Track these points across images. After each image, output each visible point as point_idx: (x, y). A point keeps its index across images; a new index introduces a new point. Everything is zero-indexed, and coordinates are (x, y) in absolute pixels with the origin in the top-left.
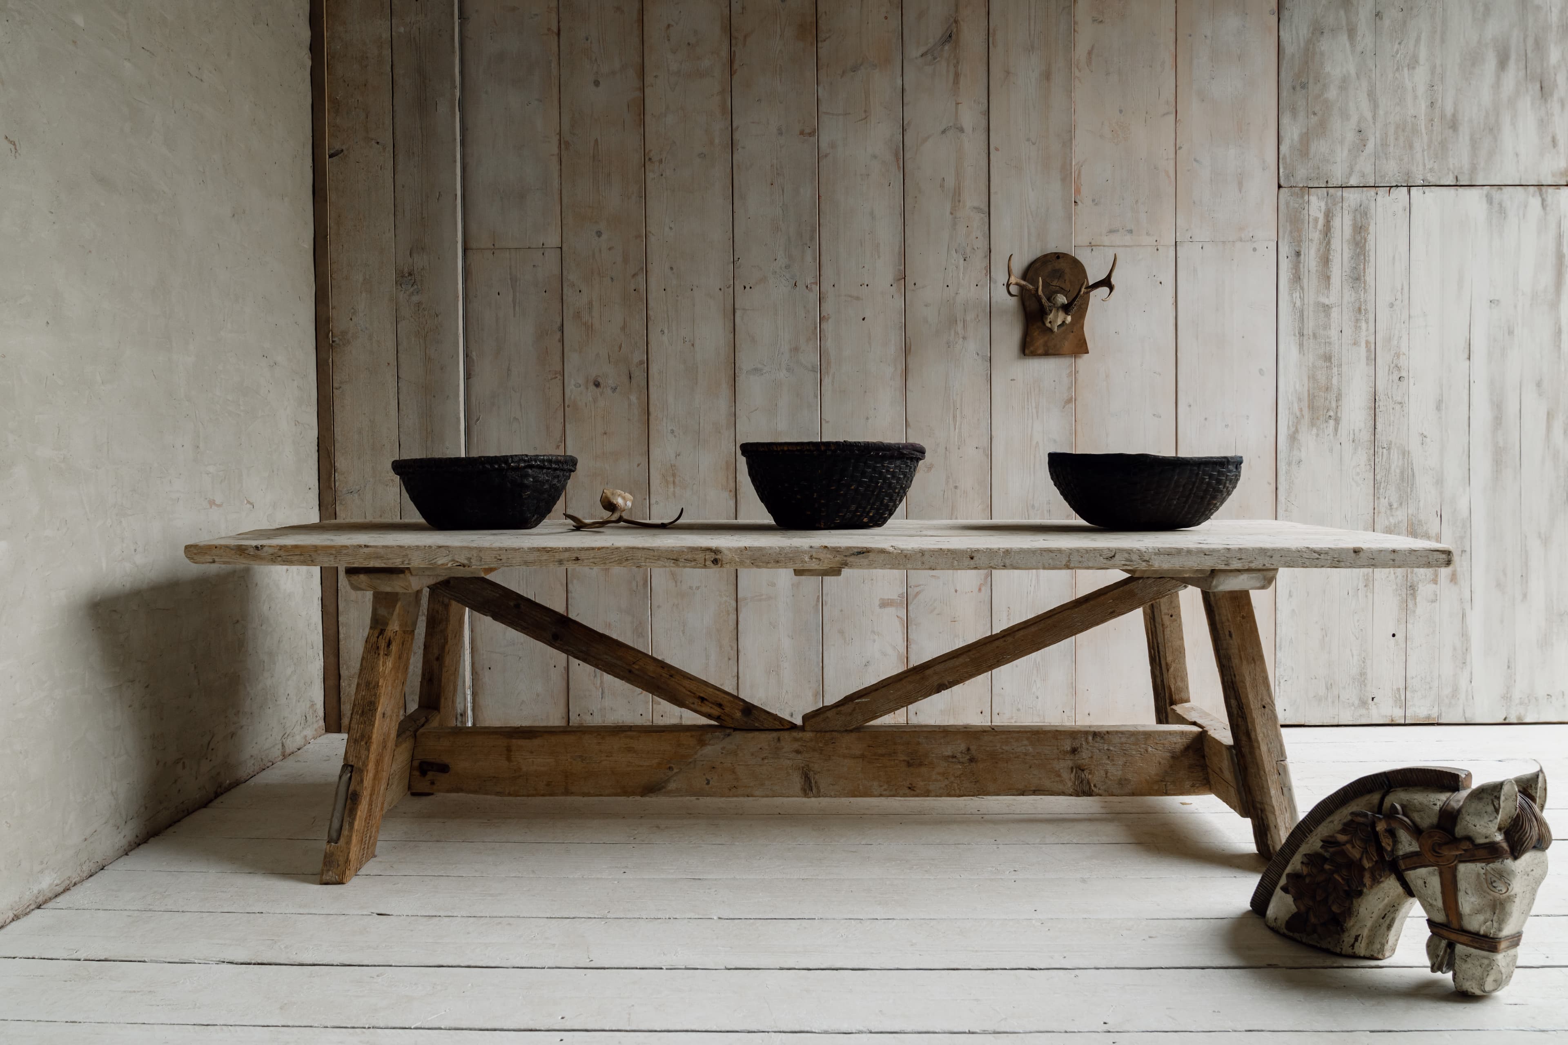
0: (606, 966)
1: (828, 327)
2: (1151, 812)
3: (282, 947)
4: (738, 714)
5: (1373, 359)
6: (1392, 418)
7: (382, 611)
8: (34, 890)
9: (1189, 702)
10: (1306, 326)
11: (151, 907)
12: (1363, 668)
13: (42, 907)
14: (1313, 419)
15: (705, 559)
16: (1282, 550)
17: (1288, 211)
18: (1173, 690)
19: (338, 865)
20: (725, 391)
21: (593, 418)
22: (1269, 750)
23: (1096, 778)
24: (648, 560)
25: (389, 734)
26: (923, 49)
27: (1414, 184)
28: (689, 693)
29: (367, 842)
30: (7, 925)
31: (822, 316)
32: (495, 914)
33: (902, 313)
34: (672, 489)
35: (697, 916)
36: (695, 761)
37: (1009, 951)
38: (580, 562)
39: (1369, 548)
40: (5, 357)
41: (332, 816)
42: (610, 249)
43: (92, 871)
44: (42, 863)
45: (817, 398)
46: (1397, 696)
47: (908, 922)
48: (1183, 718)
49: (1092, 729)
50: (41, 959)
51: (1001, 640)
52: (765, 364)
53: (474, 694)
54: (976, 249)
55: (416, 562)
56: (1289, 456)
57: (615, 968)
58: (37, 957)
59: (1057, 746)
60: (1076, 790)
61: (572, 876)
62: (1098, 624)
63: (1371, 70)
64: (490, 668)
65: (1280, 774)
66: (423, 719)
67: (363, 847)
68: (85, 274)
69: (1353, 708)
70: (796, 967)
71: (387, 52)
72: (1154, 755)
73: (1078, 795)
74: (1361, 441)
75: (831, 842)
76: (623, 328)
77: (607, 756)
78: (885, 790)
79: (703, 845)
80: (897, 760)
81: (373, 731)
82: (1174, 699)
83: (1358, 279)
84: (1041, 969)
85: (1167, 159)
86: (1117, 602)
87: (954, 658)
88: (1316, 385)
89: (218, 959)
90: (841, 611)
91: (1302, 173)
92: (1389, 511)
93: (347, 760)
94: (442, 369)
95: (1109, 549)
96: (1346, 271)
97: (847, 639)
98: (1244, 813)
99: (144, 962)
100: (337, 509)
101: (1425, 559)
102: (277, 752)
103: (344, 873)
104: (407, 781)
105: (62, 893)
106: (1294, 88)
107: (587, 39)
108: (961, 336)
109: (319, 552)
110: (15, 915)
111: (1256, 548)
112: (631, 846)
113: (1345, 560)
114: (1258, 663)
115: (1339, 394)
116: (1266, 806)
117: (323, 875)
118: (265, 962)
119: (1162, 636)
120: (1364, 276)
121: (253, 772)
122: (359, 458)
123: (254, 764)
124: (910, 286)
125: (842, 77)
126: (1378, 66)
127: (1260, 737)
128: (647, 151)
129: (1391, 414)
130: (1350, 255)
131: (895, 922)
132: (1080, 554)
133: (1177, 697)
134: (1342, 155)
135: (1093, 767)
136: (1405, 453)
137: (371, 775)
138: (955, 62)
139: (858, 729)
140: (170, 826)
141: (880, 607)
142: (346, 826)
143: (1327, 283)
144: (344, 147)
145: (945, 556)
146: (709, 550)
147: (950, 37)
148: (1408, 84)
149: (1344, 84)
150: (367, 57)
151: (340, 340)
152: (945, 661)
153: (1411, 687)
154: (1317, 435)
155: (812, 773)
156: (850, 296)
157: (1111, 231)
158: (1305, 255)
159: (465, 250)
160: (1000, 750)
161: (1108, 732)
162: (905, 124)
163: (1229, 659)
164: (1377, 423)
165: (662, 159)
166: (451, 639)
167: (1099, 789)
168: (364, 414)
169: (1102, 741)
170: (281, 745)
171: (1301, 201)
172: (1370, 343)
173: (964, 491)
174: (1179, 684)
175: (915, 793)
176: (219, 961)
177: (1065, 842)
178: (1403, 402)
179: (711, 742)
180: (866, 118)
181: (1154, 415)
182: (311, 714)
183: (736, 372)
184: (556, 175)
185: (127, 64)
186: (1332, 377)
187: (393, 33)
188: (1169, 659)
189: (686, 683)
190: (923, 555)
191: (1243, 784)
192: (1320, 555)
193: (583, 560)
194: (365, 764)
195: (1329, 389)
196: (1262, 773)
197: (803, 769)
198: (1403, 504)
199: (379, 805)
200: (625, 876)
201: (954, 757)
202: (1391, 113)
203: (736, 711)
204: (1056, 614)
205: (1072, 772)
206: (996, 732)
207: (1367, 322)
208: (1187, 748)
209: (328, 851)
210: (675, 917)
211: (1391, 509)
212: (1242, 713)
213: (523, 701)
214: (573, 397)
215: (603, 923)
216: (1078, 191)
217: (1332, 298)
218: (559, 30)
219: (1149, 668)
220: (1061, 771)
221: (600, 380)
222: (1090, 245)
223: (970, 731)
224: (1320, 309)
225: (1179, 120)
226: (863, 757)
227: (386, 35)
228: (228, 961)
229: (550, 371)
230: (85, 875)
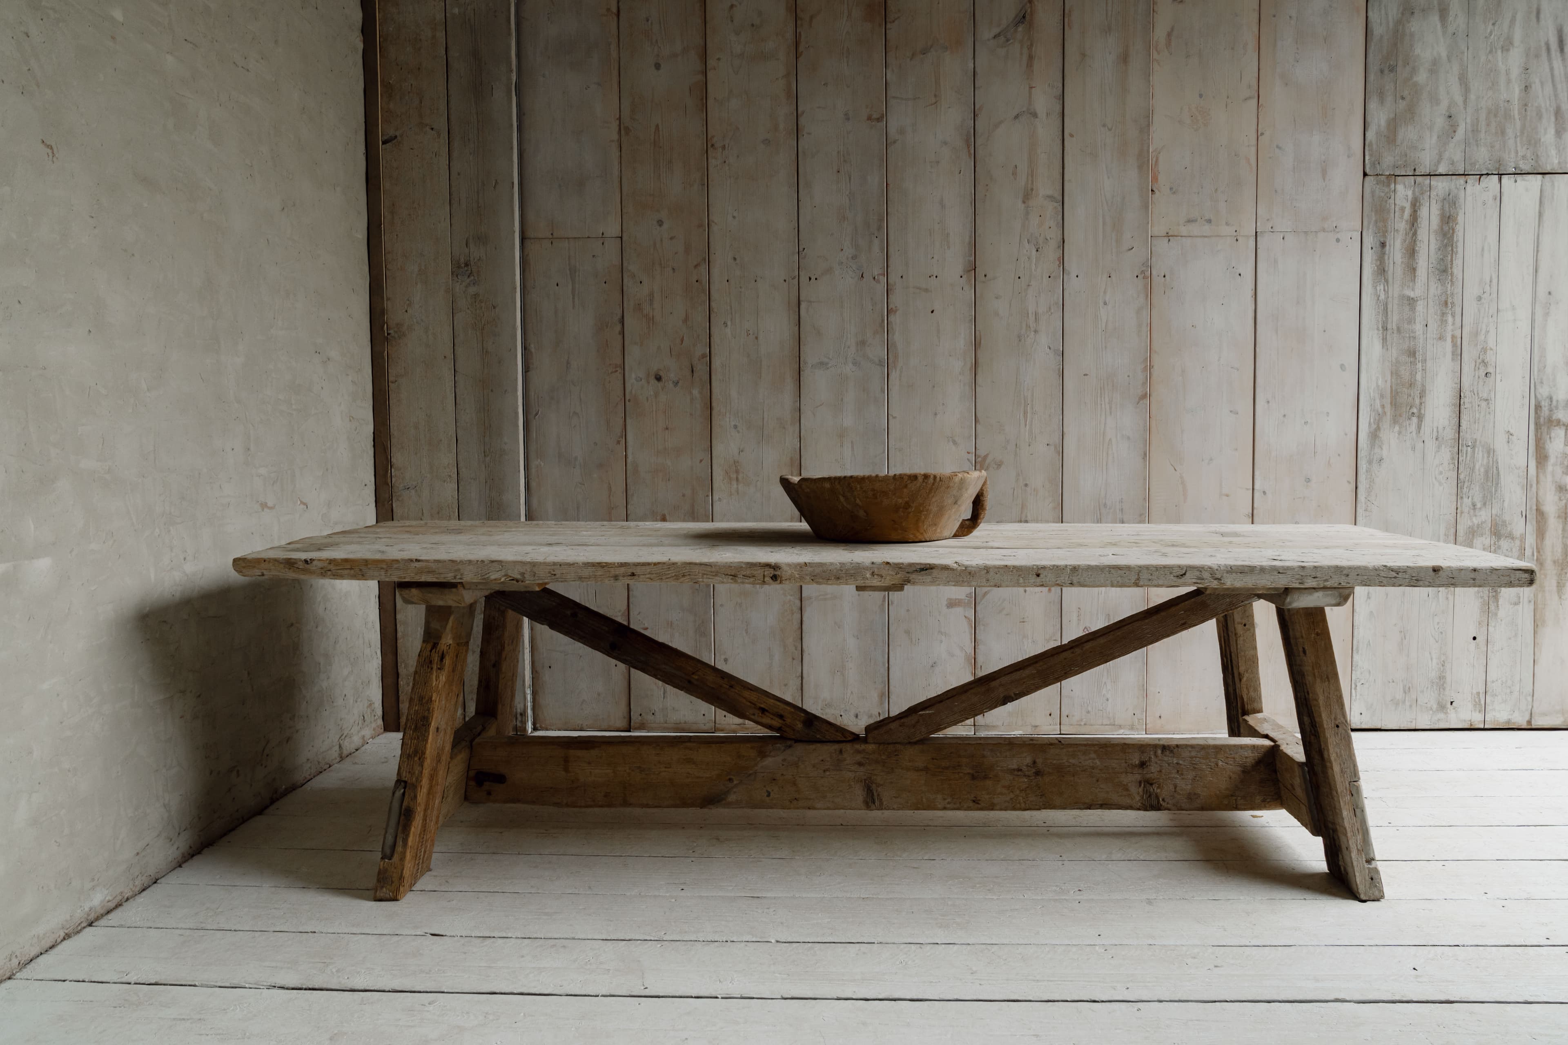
0: (661, 994)
1: (896, 319)
2: (1221, 826)
3: (334, 970)
4: (799, 726)
5: (1458, 354)
6: (1477, 415)
7: (435, 625)
8: (85, 907)
9: (1262, 712)
10: (1390, 320)
11: (203, 925)
12: (1443, 672)
13: (94, 924)
14: (1396, 416)
15: (764, 575)
16: (1359, 568)
17: (1374, 200)
18: (1245, 700)
19: (392, 882)
20: (789, 385)
21: (654, 413)
22: (1342, 771)
23: (1165, 792)
24: (705, 576)
25: (443, 749)
26: (996, 31)
27: (1505, 172)
28: (749, 704)
29: (422, 857)
30: (58, 944)
31: (889, 308)
32: (549, 936)
33: (972, 304)
34: (735, 486)
35: (754, 939)
36: (756, 773)
37: (1071, 981)
38: (636, 577)
39: (1449, 567)
40: (45, 369)
41: (386, 832)
42: (671, 239)
43: (145, 885)
44: (93, 880)
45: (884, 393)
46: (1477, 700)
47: (969, 947)
48: (1255, 730)
49: (1161, 743)
50: (91, 982)
51: (1069, 652)
52: (831, 357)
53: (534, 693)
54: (1049, 239)
55: (469, 576)
56: (1370, 454)
57: (669, 997)
58: (87, 980)
59: (1126, 760)
60: (1144, 805)
61: (629, 894)
62: (1168, 636)
63: (1463, 53)
64: (550, 667)
65: (1352, 795)
66: (480, 728)
67: (417, 862)
68: (128, 279)
69: (1431, 712)
70: (854, 997)
71: (441, 35)
72: (1225, 769)
73: (1146, 810)
74: (1445, 438)
75: (893, 857)
76: (686, 320)
77: (666, 768)
78: (949, 803)
79: (763, 860)
80: (962, 773)
81: (427, 746)
82: (1246, 709)
83: (1445, 271)
84: (1103, 1001)
85: (1249, 146)
86: (1189, 613)
87: (1020, 669)
88: (1399, 382)
89: (269, 984)
90: (908, 610)
91: (1388, 161)
92: (1472, 511)
93: (401, 777)
94: (500, 362)
95: (1179, 566)
96: (1432, 263)
97: (914, 640)
98: (1315, 832)
99: (195, 986)
100: (394, 505)
101: (1507, 578)
102: (334, 753)
103: (398, 889)
104: (463, 791)
105: (114, 908)
106: (1382, 71)
107: (648, 21)
108: (1033, 329)
109: (369, 566)
110: (66, 934)
111: (1331, 566)
112: (689, 860)
113: (1424, 579)
114: (1332, 681)
115: (1423, 391)
116: (1338, 827)
117: (376, 891)
118: (316, 987)
119: (1235, 645)
120: (1451, 268)
121: (310, 775)
122: (416, 454)
123: (310, 768)
124: (980, 277)
125: (911, 59)
126: (1471, 48)
127: (1333, 757)
128: (709, 136)
129: (1477, 412)
130: (1437, 246)
131: (956, 947)
132: (1149, 572)
133: (1249, 707)
134: (1430, 141)
135: (1161, 780)
136: (1490, 451)
137: (425, 790)
138: (1029, 44)
139: (921, 742)
140: (225, 834)
141: (948, 607)
142: (400, 843)
143: (1413, 275)
144: (398, 133)
145: (1010, 573)
146: (768, 565)
147: (1024, 18)
148: (1502, 67)
149: (1435, 67)
150: (420, 40)
151: (395, 332)
152: (1012, 672)
153: (1491, 691)
154: (1400, 433)
155: (874, 785)
156: (919, 288)
157: (1190, 221)
158: (1390, 246)
159: (523, 239)
160: (1067, 764)
161: (1177, 746)
162: (976, 109)
163: (1303, 675)
164: (1462, 421)
165: (724, 145)
166: (508, 645)
167: (1168, 803)
168: (421, 408)
169: (1172, 755)
170: (338, 746)
171: (1387, 190)
172: (1456, 338)
173: (1034, 489)
174: (1252, 694)
175: (979, 806)
176: (270, 986)
177: (1132, 859)
178: (1489, 398)
179: (772, 754)
180: (936, 103)
181: (1231, 411)
182: (369, 713)
183: (801, 366)
184: (616, 163)
185: (170, 58)
186: (1416, 373)
187: (447, 15)
188: (1242, 669)
189: (746, 694)
190: (988, 572)
191: (1315, 803)
192: (1398, 574)
193: (639, 576)
194: (419, 779)
195: (1413, 385)
196: (1334, 793)
197: (865, 782)
198: (1488, 503)
199: (434, 818)
200: (682, 893)
201: (1019, 770)
202: (1483, 97)
203: (798, 723)
204: (1125, 625)
205: (1140, 786)
206: (1063, 744)
207: (1453, 316)
208: (1259, 762)
209: (382, 867)
210: (732, 940)
211: (1474, 509)
212: (1315, 731)
213: (584, 700)
214: (633, 392)
215: (659, 946)
216: (1155, 179)
217: (1417, 292)
218: (619, 11)
219: (1222, 675)
220: (1129, 784)
221: (661, 373)
222: (1168, 235)
223: (1036, 744)
224: (1405, 302)
225: (1262, 104)
226: (926, 769)
227: (440, 17)
228: (279, 986)
229: (610, 365)
230: (137, 889)
